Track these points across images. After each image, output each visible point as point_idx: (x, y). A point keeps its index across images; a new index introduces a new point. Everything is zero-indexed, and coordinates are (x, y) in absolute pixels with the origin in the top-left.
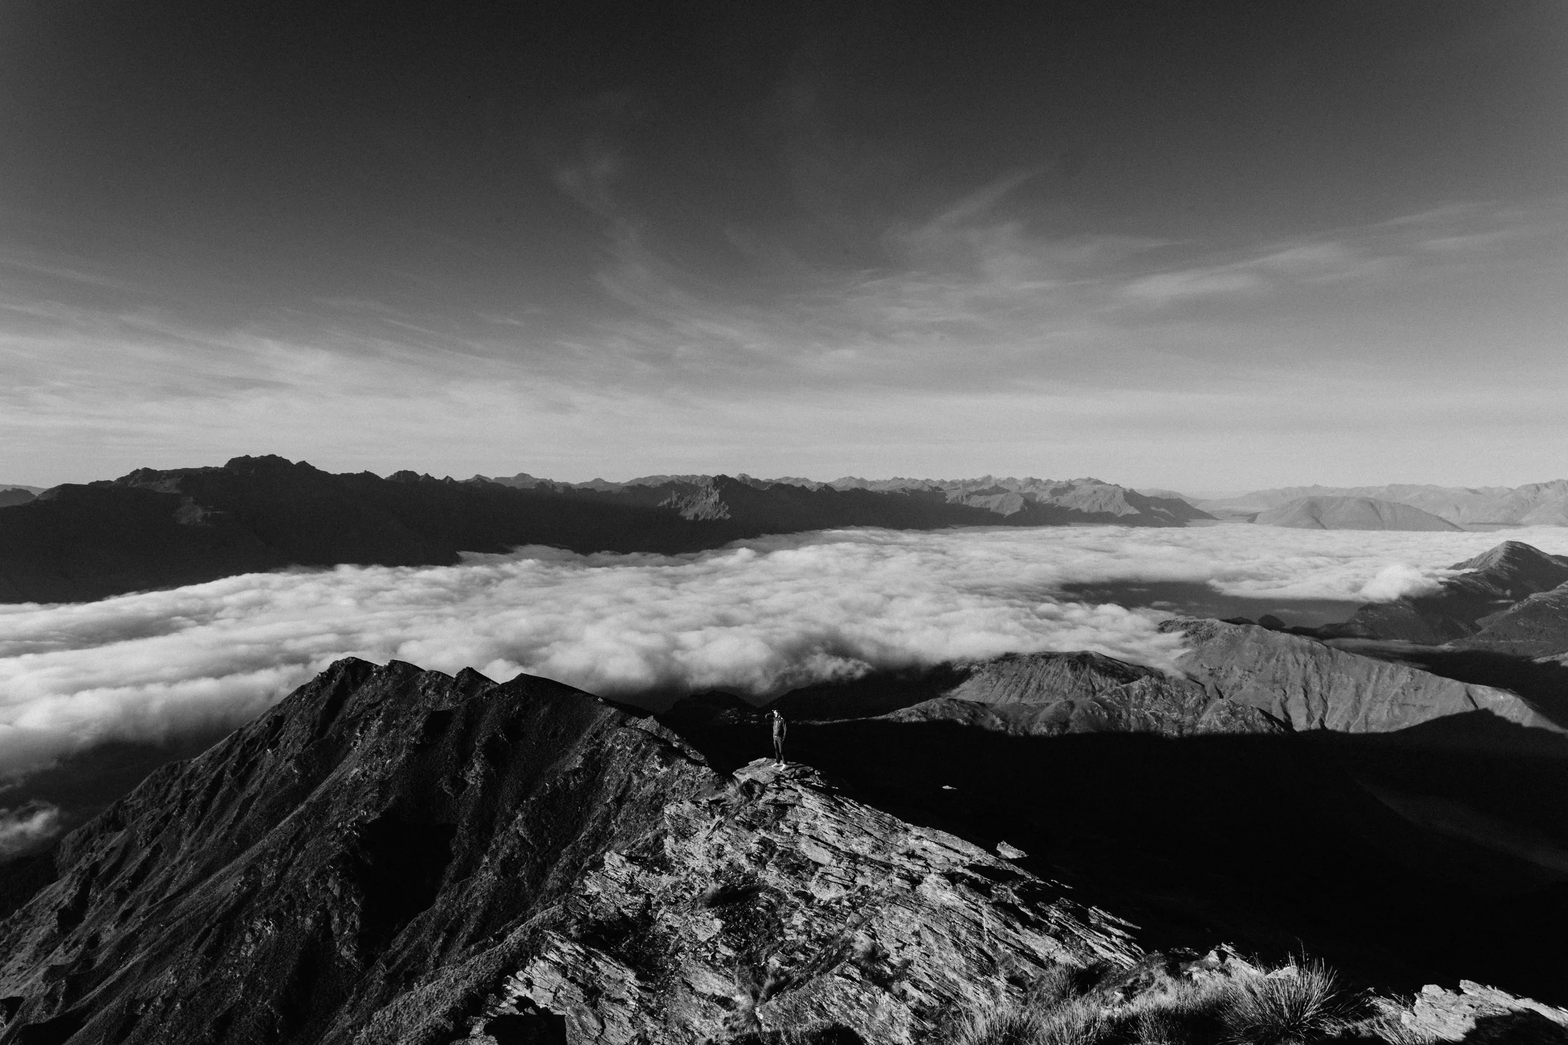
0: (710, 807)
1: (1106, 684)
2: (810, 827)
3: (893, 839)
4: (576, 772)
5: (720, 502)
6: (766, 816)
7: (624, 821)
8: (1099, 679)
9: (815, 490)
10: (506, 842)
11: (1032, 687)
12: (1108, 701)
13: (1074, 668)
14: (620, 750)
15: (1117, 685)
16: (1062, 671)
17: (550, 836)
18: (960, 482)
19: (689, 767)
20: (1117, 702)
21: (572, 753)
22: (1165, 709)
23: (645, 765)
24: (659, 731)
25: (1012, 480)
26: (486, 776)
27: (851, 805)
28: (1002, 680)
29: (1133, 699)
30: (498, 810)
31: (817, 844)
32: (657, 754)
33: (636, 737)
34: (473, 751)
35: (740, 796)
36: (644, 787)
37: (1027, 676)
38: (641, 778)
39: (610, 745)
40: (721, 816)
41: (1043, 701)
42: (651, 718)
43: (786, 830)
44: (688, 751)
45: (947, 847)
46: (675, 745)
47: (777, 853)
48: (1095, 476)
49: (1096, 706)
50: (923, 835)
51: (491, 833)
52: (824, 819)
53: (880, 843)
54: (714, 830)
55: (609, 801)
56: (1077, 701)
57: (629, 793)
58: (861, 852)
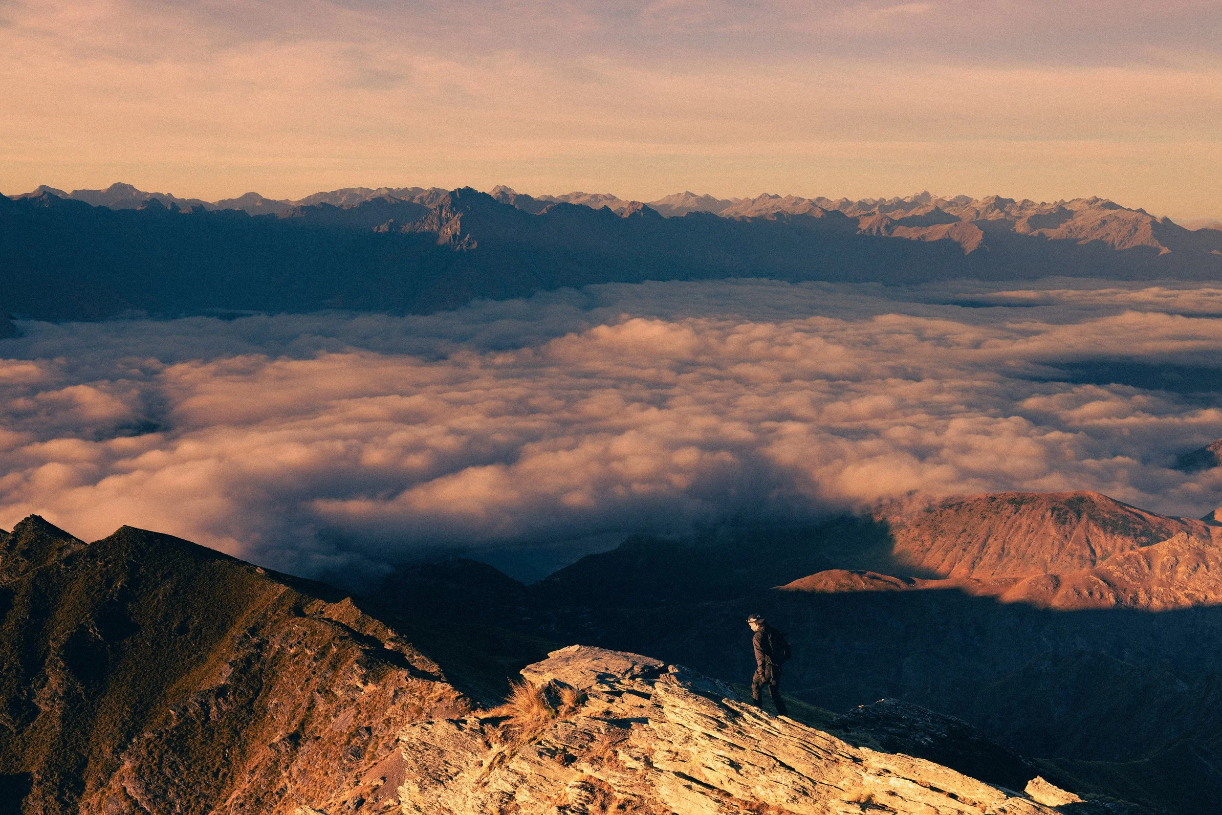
0: (482, 731)
1: (1114, 547)
2: (675, 756)
3: (831, 776)
4: (221, 692)
5: (463, 235)
6: (593, 739)
7: (303, 773)
8: (1102, 538)
9: (626, 215)
10: (106, 806)
11: (991, 551)
12: (1117, 574)
13: (1061, 519)
14: (295, 656)
15: (1132, 548)
16: (1040, 525)
17: (179, 796)
18: (875, 204)
19: (415, 683)
20: (1132, 577)
21: (212, 659)
22: (1210, 588)
23: (338, 680)
24: (361, 623)
25: (965, 201)
26: (69, 696)
27: (755, 716)
28: (940, 541)
29: (1157, 571)
30: (90, 753)
31: (689, 787)
32: (357, 662)
33: (322, 633)
34: (45, 656)
35: (535, 709)
36: (335, 716)
37: (982, 534)
38: (331, 702)
39: (277, 647)
40: (503, 744)
41: (1008, 575)
42: (348, 601)
43: (633, 764)
44: (411, 656)
45: (933, 789)
46: (387, 647)
47: (615, 805)
48: (1104, 196)
49: (1095, 583)
50: (889, 768)
51: (79, 788)
52: (704, 742)
53: (808, 785)
54: (491, 767)
55: (276, 739)
56: (1065, 576)
57: (311, 727)
58: (771, 801)
